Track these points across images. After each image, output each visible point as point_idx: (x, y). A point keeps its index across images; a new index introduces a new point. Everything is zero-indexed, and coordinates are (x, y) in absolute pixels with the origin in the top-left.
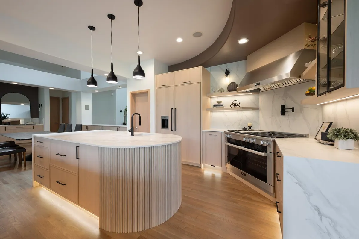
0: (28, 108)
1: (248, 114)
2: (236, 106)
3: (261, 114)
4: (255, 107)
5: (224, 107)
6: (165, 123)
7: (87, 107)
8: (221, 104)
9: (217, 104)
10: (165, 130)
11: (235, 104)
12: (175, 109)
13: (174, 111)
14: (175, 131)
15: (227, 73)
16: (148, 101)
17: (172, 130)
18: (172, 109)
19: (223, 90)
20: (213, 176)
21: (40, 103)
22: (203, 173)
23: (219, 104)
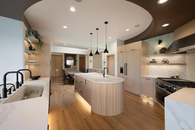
0: (73, 61)
1: (176, 68)
2: (166, 62)
3: (187, 68)
4: (183, 63)
5: (157, 63)
6: (122, 71)
7: (91, 61)
8: (155, 61)
9: (152, 61)
10: (121, 74)
11: (165, 61)
12: (127, 64)
13: (126, 65)
14: (127, 75)
15: (160, 42)
16: (114, 59)
17: (125, 75)
18: (125, 64)
19: (155, 53)
20: (148, 103)
21: (76, 60)
22: (142, 100)
23: (154, 61)
